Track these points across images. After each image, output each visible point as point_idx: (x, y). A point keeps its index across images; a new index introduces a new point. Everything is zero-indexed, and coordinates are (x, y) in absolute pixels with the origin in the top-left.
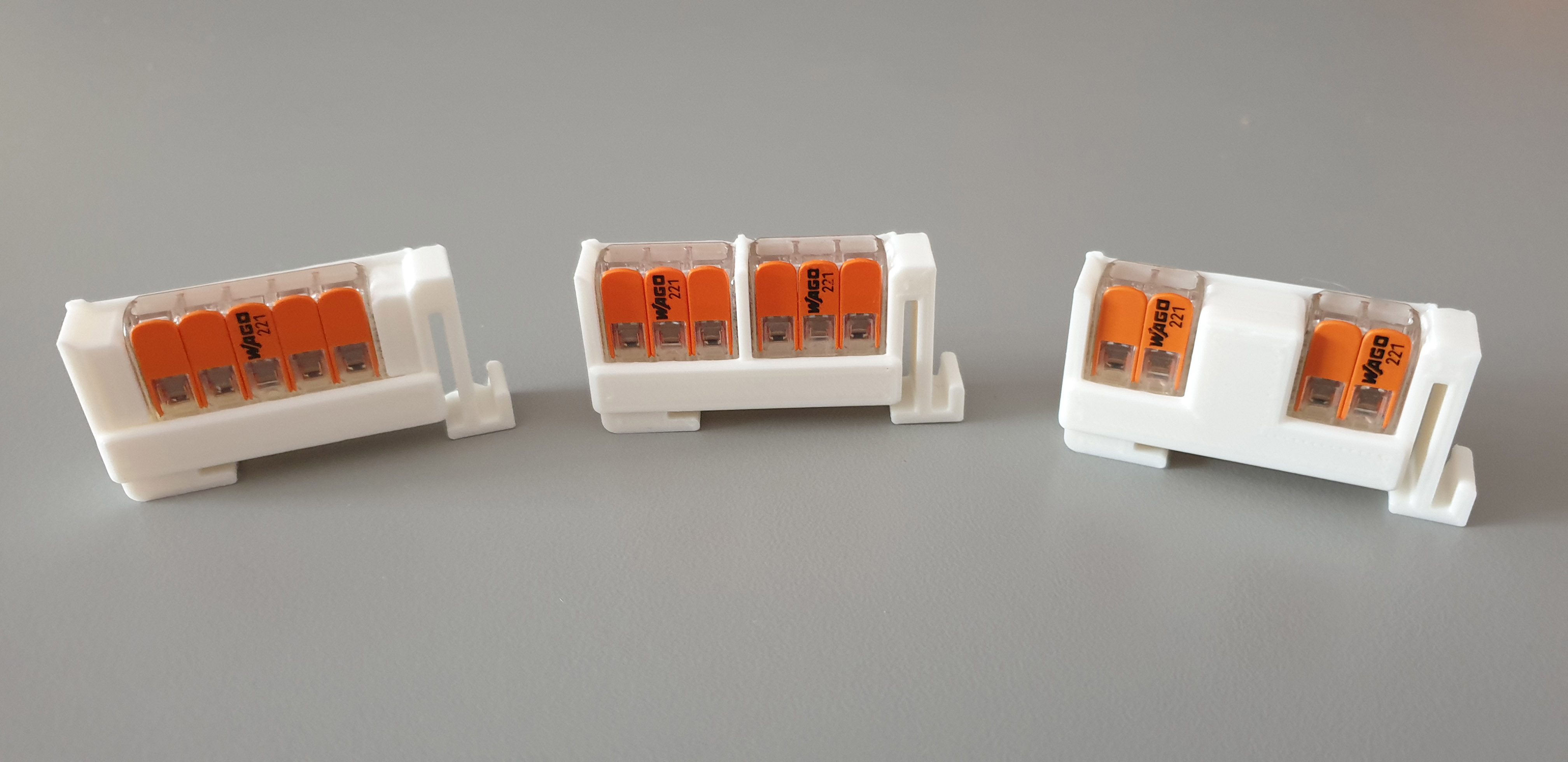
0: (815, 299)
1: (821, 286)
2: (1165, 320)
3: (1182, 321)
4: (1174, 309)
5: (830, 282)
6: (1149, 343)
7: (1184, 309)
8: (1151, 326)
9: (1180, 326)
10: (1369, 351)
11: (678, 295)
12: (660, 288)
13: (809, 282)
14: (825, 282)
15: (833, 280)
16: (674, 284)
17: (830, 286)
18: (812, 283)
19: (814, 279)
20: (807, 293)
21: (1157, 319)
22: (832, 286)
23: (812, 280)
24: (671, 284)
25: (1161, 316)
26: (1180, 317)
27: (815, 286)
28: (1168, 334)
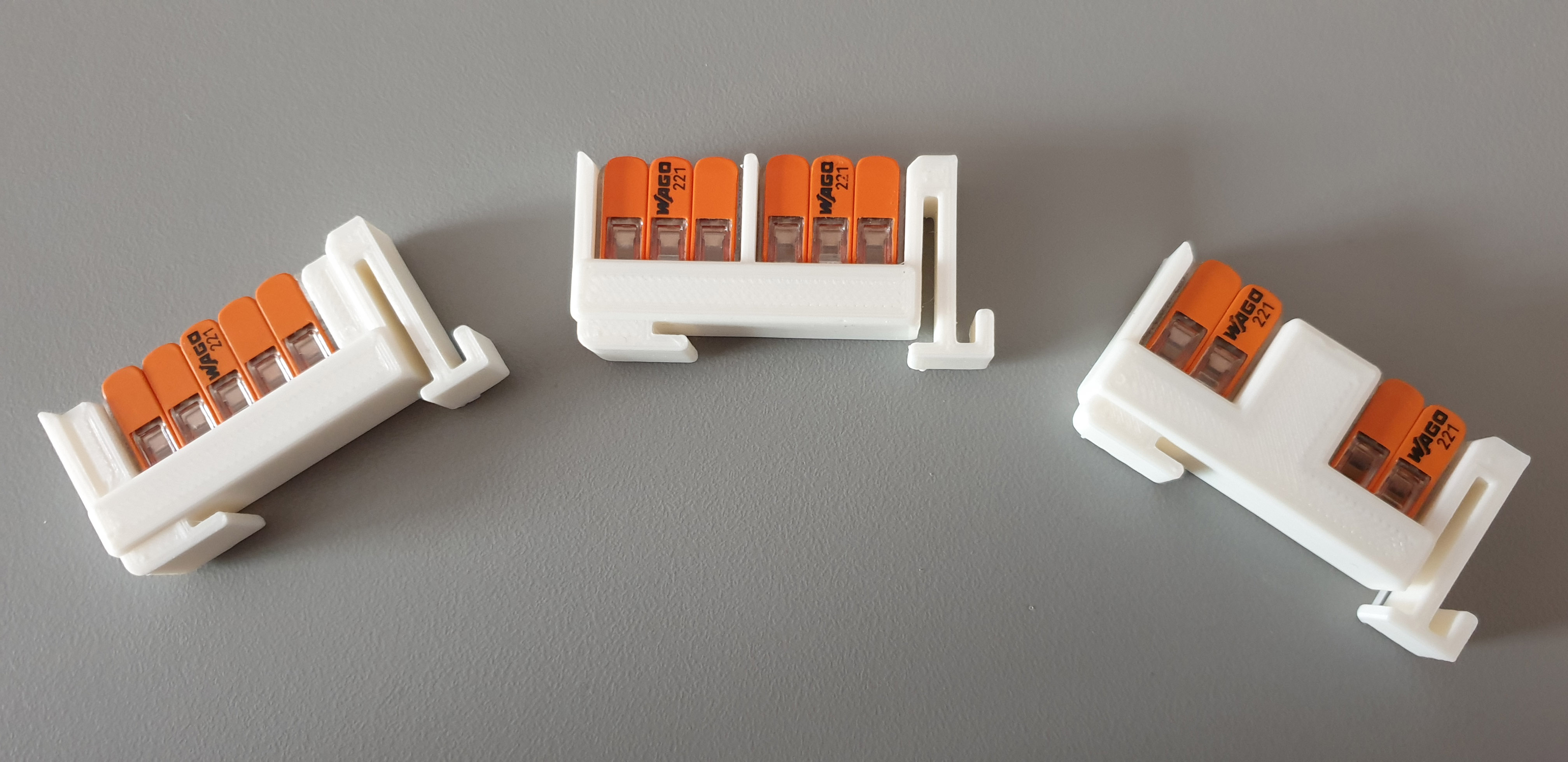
0: (827, 197)
1: (835, 182)
2: (1250, 312)
3: (1265, 320)
4: (1265, 304)
5: (844, 178)
6: (1224, 332)
7: (1273, 309)
8: (1235, 314)
9: (1262, 325)
10: (1426, 424)
11: (683, 186)
12: (665, 176)
13: (823, 176)
14: (839, 178)
15: (847, 176)
16: (680, 173)
17: (844, 182)
18: (825, 177)
19: (828, 174)
20: (820, 190)
21: (1243, 308)
22: (846, 182)
23: (826, 174)
24: (677, 172)
25: (1248, 307)
26: (1267, 315)
27: (828, 181)
28: (1247, 330)
